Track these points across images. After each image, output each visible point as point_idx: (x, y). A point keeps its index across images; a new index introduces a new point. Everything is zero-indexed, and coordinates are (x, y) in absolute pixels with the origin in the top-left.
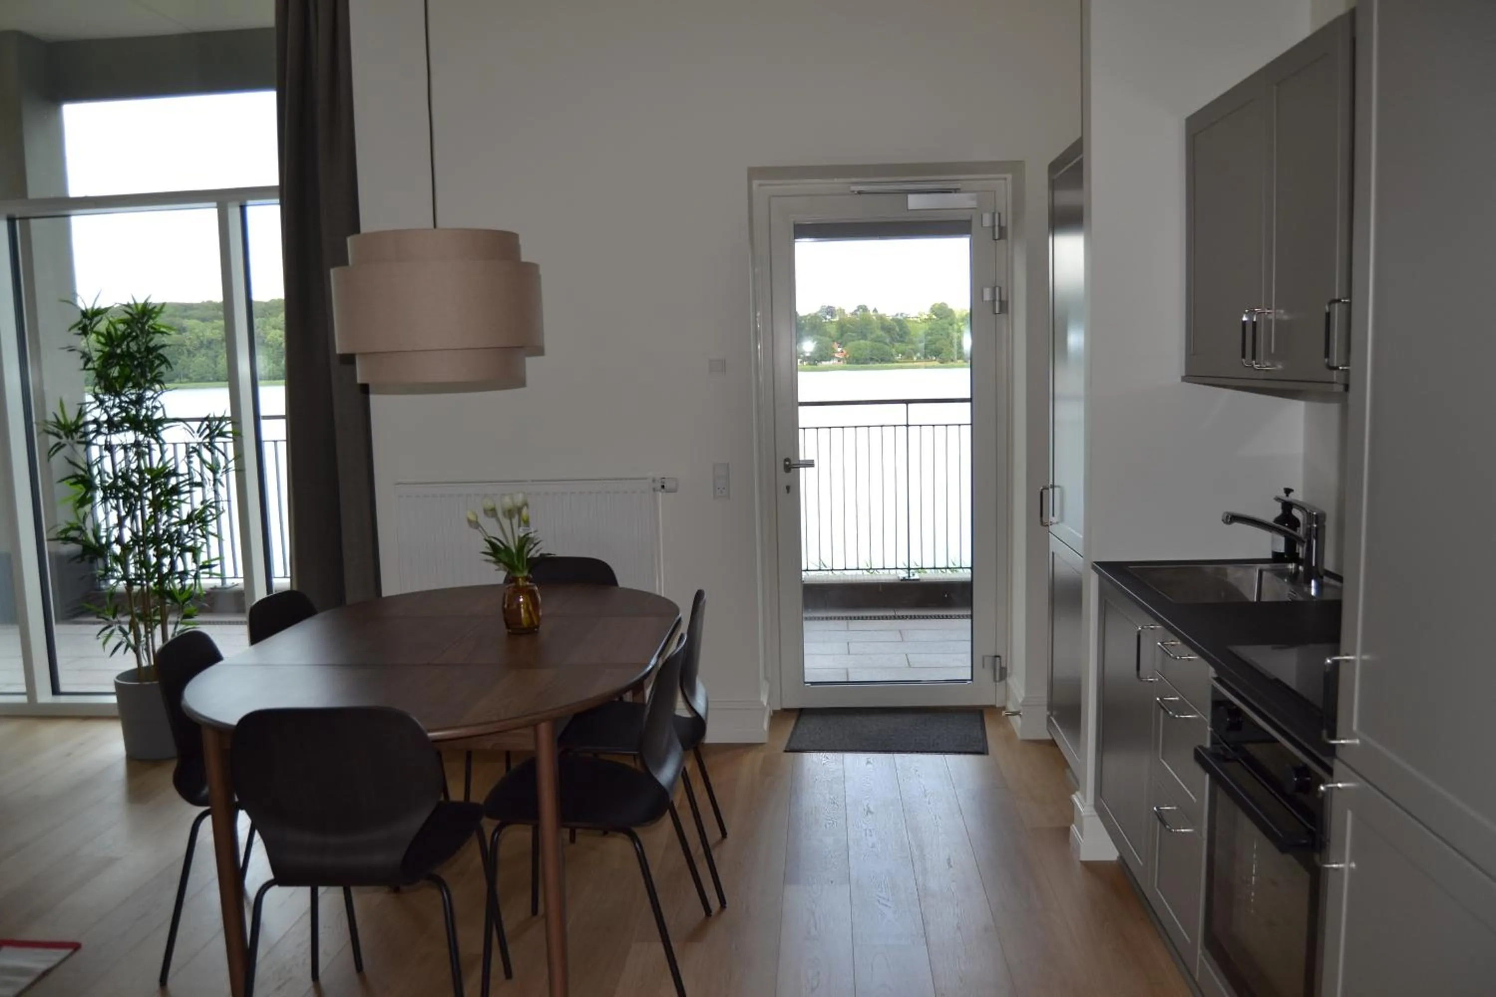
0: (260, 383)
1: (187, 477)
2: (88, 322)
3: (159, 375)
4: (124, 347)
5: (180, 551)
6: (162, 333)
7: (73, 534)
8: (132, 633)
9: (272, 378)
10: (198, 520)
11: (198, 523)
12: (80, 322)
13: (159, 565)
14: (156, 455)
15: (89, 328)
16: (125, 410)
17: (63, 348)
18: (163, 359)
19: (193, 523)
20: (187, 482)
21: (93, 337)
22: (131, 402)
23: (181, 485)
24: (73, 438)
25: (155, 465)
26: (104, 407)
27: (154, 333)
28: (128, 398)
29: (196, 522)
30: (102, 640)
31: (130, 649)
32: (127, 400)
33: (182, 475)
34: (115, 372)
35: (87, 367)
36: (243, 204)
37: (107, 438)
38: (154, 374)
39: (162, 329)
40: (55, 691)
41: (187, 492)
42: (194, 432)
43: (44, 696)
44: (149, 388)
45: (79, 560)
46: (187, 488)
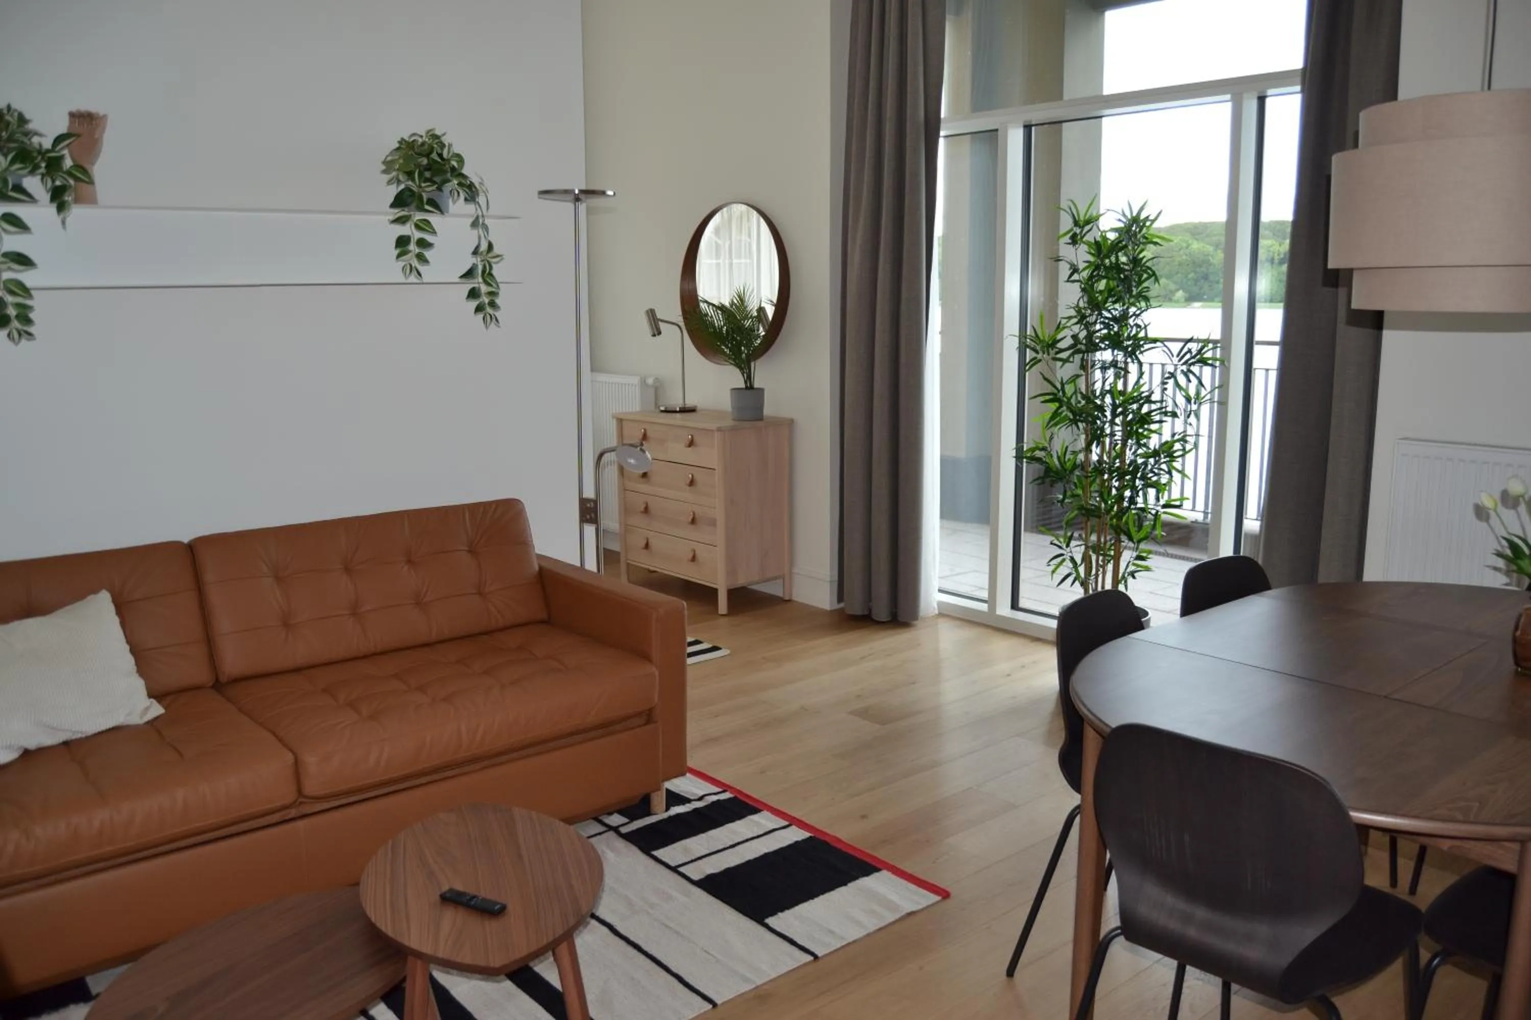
0: (1258, 305)
1: (1159, 405)
2: (1078, 231)
3: (1145, 290)
4: (1113, 259)
5: (1143, 485)
6: (1156, 243)
7: (1038, 454)
8: (1083, 565)
9: (1271, 300)
10: (1165, 454)
11: (1165, 457)
12: (1071, 230)
13: (1121, 498)
14: (1132, 378)
15: (1079, 237)
16: (1107, 326)
17: (1052, 258)
18: (1151, 272)
19: (1160, 456)
20: (1159, 411)
21: (1083, 248)
22: (1114, 319)
23: (1153, 414)
24: (1049, 354)
25: (1130, 389)
26: (1084, 322)
27: (1144, 244)
28: (1111, 314)
29: (1162, 456)
30: (1052, 568)
31: (1077, 583)
32: (1110, 316)
33: (1154, 402)
34: (1102, 285)
35: (1073, 278)
36: (1262, 95)
37: (1083, 357)
38: (1140, 288)
39: (1155, 240)
40: (1015, 605)
41: (1157, 422)
42: (1173, 356)
43: (1004, 609)
44: (1133, 304)
45: (1039, 481)
46: (1157, 418)
